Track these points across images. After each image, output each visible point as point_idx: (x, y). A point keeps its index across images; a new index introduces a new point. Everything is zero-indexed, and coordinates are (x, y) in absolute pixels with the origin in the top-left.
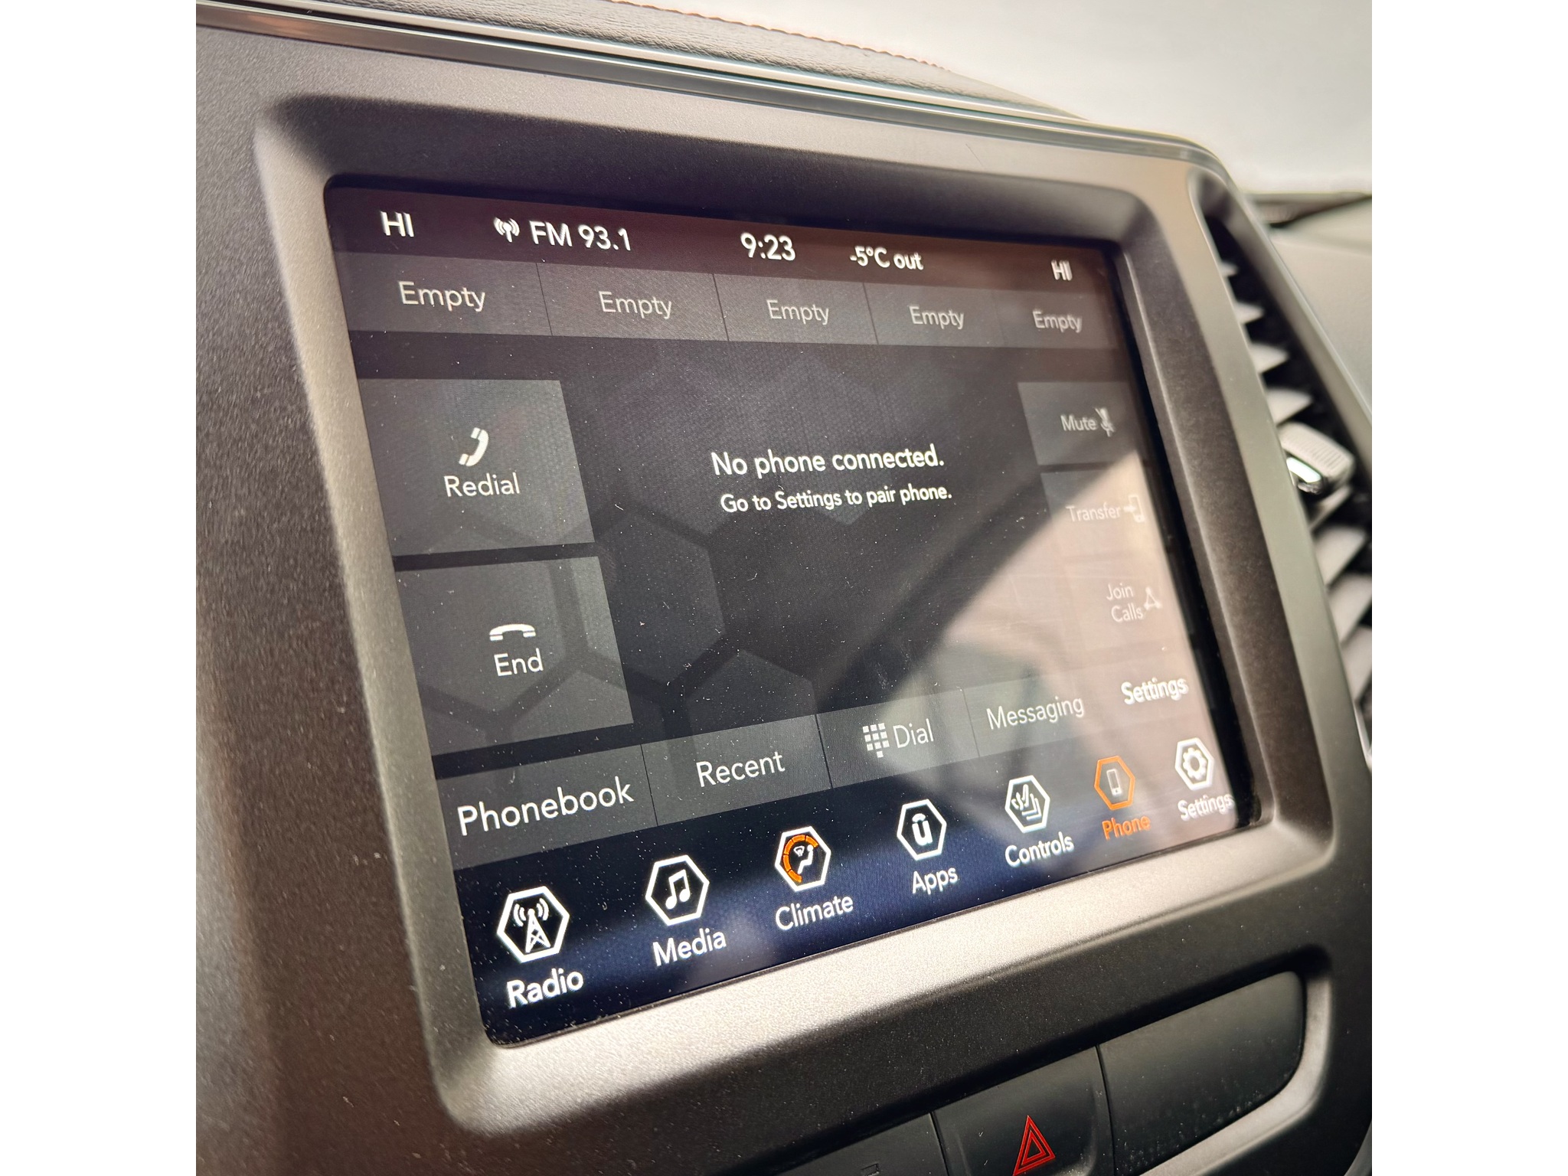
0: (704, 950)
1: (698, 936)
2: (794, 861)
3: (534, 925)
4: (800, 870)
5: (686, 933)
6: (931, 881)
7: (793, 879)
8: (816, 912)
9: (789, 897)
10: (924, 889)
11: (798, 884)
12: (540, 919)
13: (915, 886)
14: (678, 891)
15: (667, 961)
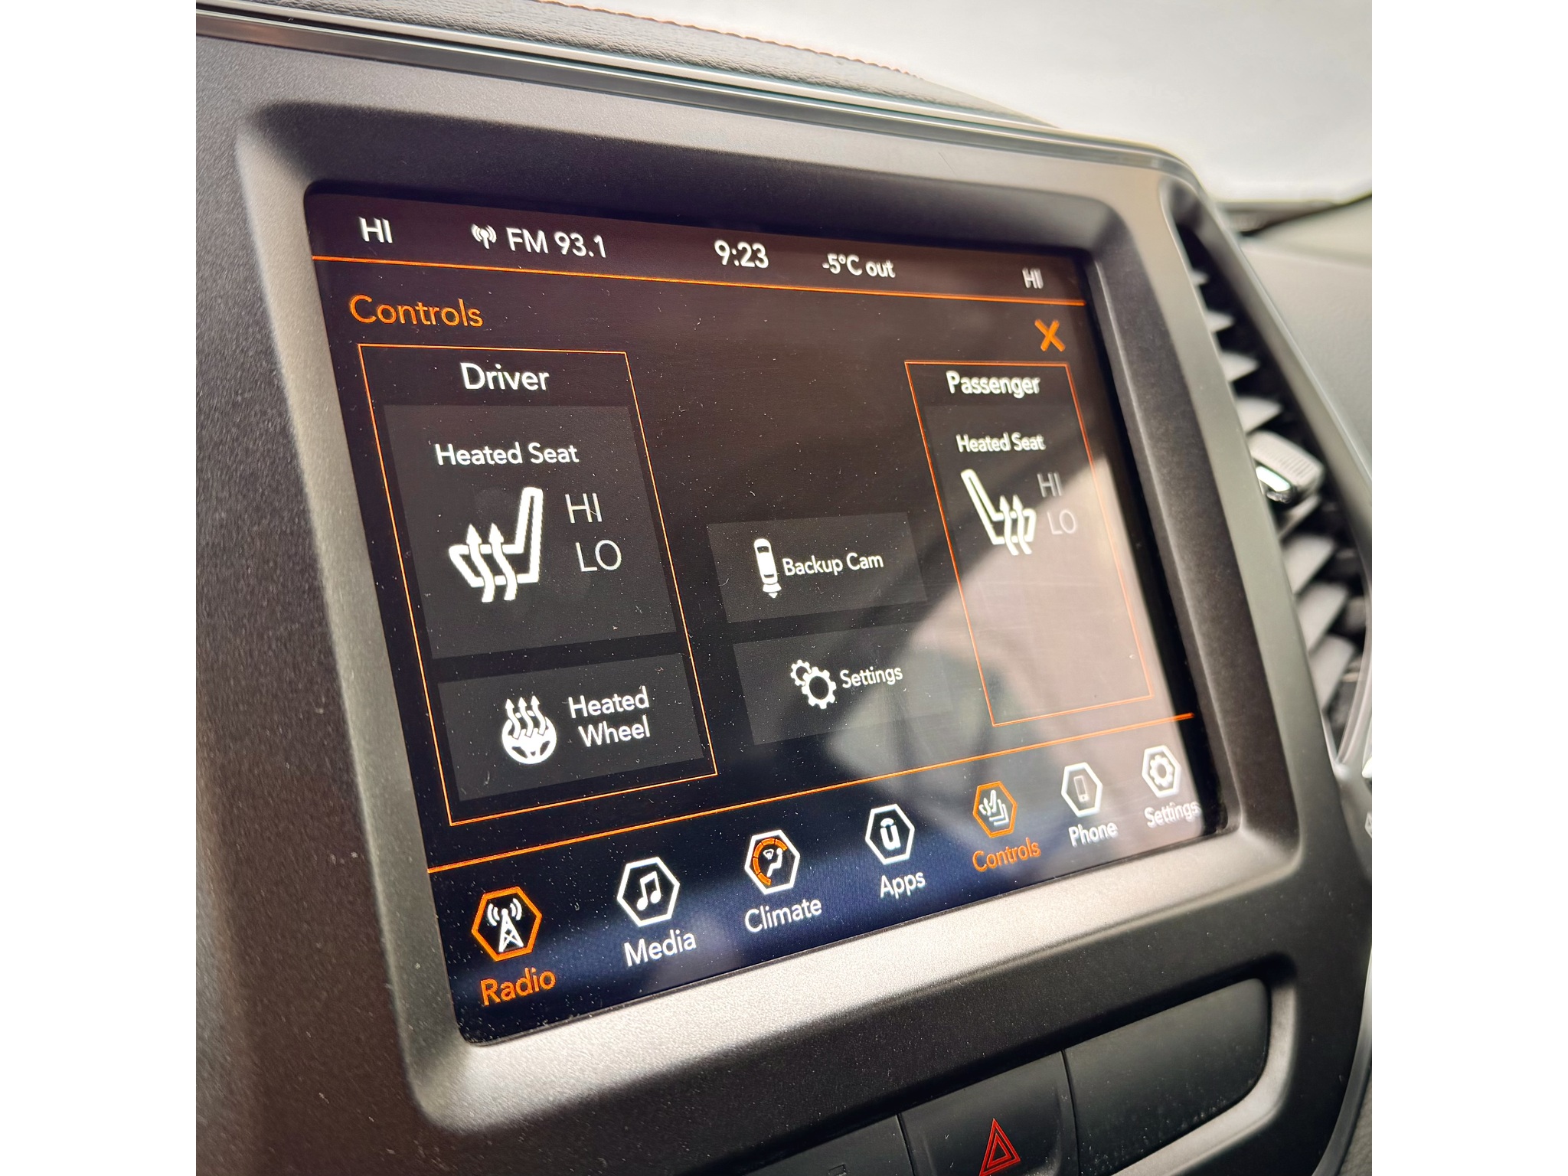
0: (675, 951)
1: (668, 937)
2: (764, 864)
3: (507, 925)
4: (769, 874)
5: (657, 934)
6: (899, 886)
7: (763, 883)
8: (785, 915)
9: (759, 899)
10: (892, 893)
11: (767, 887)
12: (513, 919)
13: (883, 890)
14: (649, 893)
15: (638, 961)
